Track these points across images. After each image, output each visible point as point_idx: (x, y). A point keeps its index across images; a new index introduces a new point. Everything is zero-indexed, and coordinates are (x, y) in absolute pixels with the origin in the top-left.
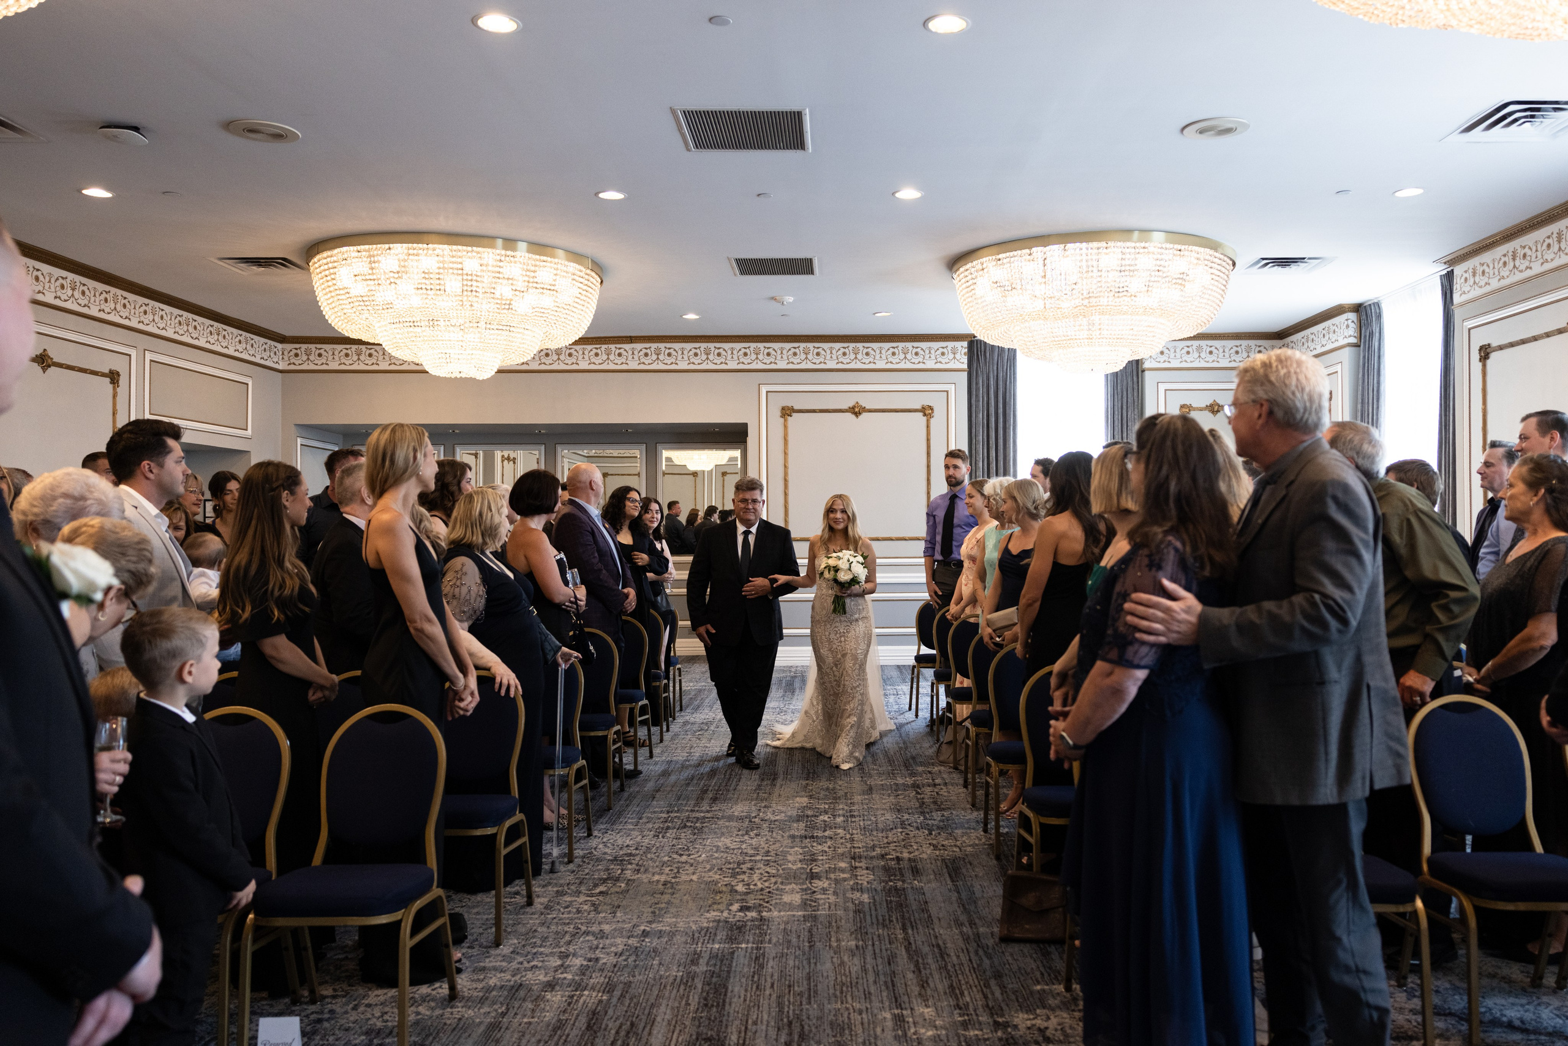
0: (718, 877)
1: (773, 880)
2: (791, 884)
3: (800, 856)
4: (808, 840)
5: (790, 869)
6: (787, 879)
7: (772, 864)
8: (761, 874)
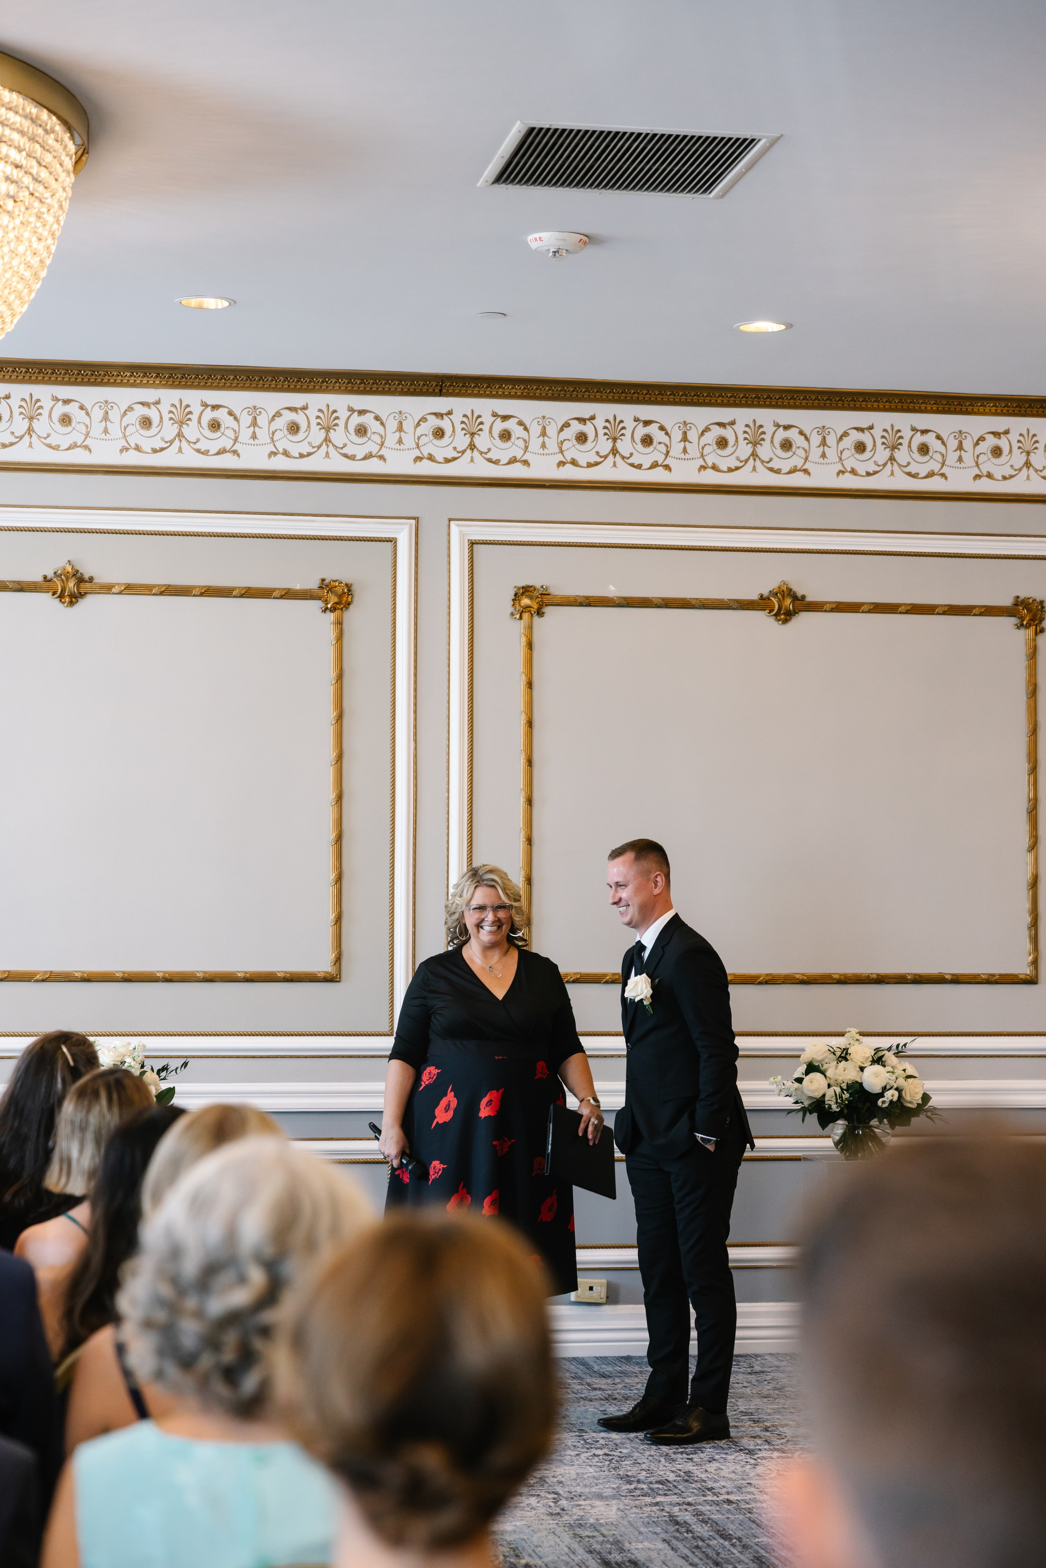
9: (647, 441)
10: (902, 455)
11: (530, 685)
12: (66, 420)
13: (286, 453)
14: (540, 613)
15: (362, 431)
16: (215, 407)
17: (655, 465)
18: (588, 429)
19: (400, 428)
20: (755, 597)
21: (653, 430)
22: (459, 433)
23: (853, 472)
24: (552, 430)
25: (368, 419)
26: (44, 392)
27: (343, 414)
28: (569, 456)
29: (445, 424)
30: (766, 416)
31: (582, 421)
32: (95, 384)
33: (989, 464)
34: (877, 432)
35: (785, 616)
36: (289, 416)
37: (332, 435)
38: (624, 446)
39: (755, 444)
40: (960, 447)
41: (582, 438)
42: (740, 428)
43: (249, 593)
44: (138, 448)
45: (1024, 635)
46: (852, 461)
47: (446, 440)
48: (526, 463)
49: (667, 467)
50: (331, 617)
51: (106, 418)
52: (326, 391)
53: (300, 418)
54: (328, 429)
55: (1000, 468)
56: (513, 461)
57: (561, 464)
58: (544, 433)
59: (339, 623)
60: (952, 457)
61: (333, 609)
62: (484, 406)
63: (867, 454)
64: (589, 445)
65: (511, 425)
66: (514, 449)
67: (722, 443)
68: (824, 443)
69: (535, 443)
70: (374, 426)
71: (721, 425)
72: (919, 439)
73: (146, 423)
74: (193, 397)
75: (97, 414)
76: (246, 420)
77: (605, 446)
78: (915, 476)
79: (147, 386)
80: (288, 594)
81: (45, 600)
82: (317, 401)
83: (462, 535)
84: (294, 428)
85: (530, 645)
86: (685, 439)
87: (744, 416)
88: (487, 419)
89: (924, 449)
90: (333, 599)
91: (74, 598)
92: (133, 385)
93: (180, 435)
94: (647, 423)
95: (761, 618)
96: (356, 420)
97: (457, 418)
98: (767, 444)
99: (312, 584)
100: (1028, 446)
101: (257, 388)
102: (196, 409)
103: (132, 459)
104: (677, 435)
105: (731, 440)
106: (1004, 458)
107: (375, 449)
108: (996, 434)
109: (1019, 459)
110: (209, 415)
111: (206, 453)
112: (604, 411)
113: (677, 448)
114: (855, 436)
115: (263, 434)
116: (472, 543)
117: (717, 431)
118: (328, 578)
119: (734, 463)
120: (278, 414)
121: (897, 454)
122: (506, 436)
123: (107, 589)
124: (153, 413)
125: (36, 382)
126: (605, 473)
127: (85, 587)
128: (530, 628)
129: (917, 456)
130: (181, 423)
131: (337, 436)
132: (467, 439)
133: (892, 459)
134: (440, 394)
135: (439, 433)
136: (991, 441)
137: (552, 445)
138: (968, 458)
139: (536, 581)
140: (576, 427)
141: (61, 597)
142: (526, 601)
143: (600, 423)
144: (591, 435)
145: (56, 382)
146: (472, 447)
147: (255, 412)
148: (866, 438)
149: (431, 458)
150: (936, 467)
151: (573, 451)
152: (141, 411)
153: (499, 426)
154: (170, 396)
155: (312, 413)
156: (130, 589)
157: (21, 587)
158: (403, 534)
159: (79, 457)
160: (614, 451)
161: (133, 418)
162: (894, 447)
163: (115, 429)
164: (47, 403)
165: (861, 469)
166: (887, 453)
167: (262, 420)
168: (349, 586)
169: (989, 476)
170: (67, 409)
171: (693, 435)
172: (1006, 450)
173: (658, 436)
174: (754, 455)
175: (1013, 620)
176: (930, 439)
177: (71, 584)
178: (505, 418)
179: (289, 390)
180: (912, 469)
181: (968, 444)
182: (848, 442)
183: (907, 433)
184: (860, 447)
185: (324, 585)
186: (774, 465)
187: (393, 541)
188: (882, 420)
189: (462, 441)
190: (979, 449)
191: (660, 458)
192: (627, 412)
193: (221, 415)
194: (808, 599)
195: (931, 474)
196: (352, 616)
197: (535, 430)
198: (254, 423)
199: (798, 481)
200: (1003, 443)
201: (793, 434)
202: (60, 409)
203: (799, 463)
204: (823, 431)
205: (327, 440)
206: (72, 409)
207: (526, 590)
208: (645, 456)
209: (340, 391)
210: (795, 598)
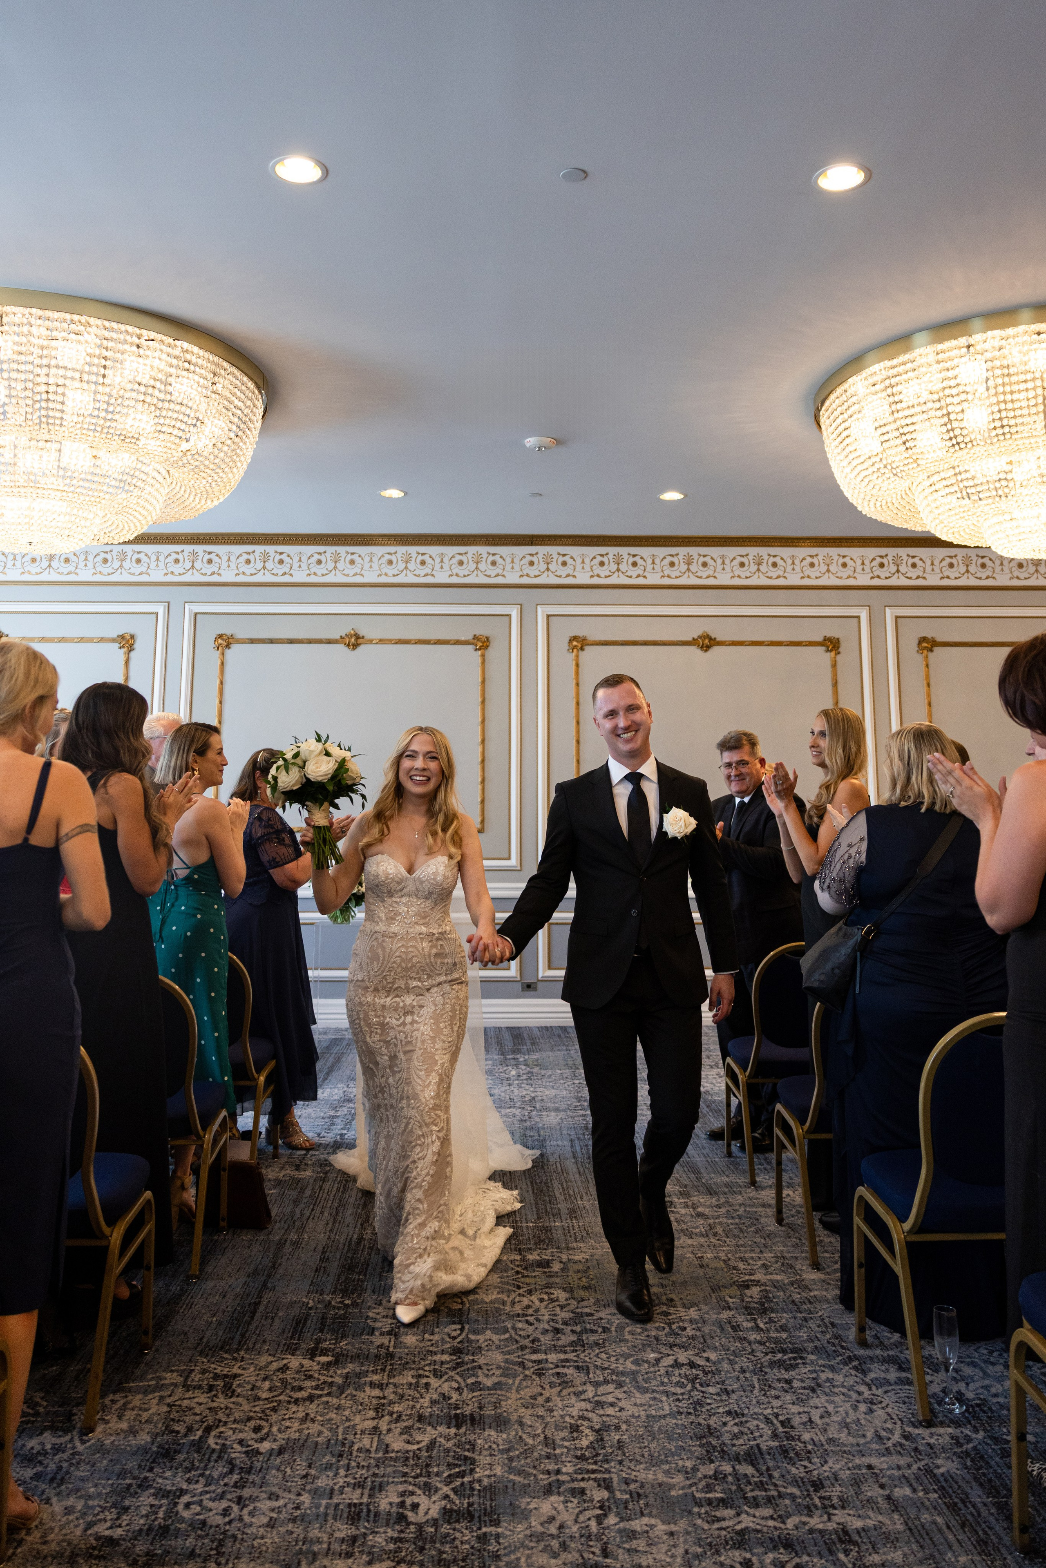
0: (602, 1314)
1: (518, 1309)
2: (491, 1302)
3: (482, 1361)
4: (468, 1410)
5: (496, 1331)
6: (498, 1310)
7: (526, 1342)
8: (538, 1320)
9: (635, 564)
10: (763, 568)
11: (577, 684)
12: (352, 562)
13: (457, 575)
14: (582, 649)
15: (494, 563)
16: (423, 554)
17: (638, 576)
18: (605, 559)
19: (513, 562)
20: (690, 639)
21: (637, 559)
22: (542, 563)
23: (739, 577)
24: (587, 560)
25: (497, 558)
26: (342, 550)
27: (485, 555)
28: (596, 573)
29: (535, 559)
30: (694, 551)
31: (602, 555)
32: (366, 545)
33: (808, 571)
34: (751, 557)
35: (706, 648)
36: (459, 557)
37: (480, 566)
38: (623, 567)
39: (689, 564)
40: (793, 563)
41: (602, 564)
42: (681, 557)
43: (439, 642)
44: (386, 574)
45: (829, 656)
46: (738, 571)
47: (535, 566)
48: (574, 576)
49: (645, 577)
50: (480, 653)
51: (371, 561)
52: (476, 545)
53: (464, 558)
54: (477, 563)
55: (813, 573)
56: (568, 576)
57: (592, 576)
58: (583, 562)
59: (483, 656)
60: (789, 569)
61: (480, 649)
62: (554, 550)
63: (746, 568)
64: (606, 567)
65: (567, 558)
66: (568, 570)
67: (672, 564)
68: (723, 563)
69: (579, 567)
70: (499, 561)
71: (672, 556)
72: (772, 560)
73: (390, 562)
74: (413, 550)
75: (367, 559)
76: (438, 560)
77: (614, 567)
78: (770, 578)
79: (390, 545)
80: (458, 642)
81: (341, 647)
82: (472, 550)
83: (543, 612)
84: (461, 563)
85: (577, 665)
86: (653, 563)
87: (682, 551)
88: (555, 556)
89: (775, 565)
90: (480, 644)
91: (355, 646)
92: (384, 545)
93: (406, 568)
94: (634, 556)
95: (693, 649)
96: (491, 558)
97: (540, 556)
98: (695, 564)
99: (470, 637)
100: (828, 561)
101: (443, 545)
102: (414, 555)
103: (383, 580)
104: (649, 561)
105: (677, 563)
106: (816, 568)
107: (500, 572)
108: (811, 556)
109: (824, 568)
110: (420, 558)
111: (418, 576)
112: (612, 551)
113: (649, 567)
114: (739, 559)
115: (446, 566)
116: (548, 616)
117: (669, 559)
118: (478, 633)
119: (678, 574)
120: (453, 557)
121: (761, 568)
122: (564, 564)
123: (371, 642)
124: (393, 558)
125: (338, 545)
126: (614, 580)
127: (360, 641)
128: (577, 656)
129: (771, 568)
130: (407, 562)
131: (482, 566)
132: (545, 566)
133: (758, 570)
134: (532, 544)
135: (532, 563)
136: (809, 560)
137: (587, 567)
138: (798, 569)
139: (580, 633)
140: (599, 559)
141: (348, 645)
142: (575, 643)
143: (611, 556)
144: (606, 562)
145: (347, 545)
146: (548, 569)
147: (442, 555)
148: (745, 560)
149: (528, 575)
150: (781, 573)
151: (598, 570)
152: (388, 557)
153: (561, 559)
154: (402, 550)
155: (470, 555)
156: (381, 641)
157: (329, 642)
158: (515, 613)
159: (358, 579)
160: (618, 570)
161: (384, 560)
162: (759, 564)
163: (375, 566)
164: (343, 555)
165: (743, 575)
166: (756, 567)
167: (446, 560)
168: (488, 638)
169: (809, 577)
170: (353, 557)
171: (657, 561)
172: (817, 564)
173: (640, 562)
174: (688, 570)
175: (823, 648)
176: (777, 560)
177: (353, 640)
178: (564, 555)
179: (458, 545)
180: (769, 574)
181: (797, 562)
182: (736, 562)
183: (766, 557)
184: (742, 565)
185: (475, 637)
186: (699, 574)
187: (509, 616)
188: (753, 551)
189: (543, 567)
190: (803, 564)
191: (641, 573)
192: (624, 551)
193: (426, 558)
194: (718, 639)
195: (778, 577)
196: (491, 653)
197: (579, 560)
198: (442, 561)
199: (711, 582)
200: (815, 560)
201: (707, 559)
202: (349, 557)
203: (711, 573)
204: (723, 557)
205: (477, 568)
206: (355, 557)
207: (575, 638)
208: (634, 572)
209: (483, 545)
210: (710, 639)
